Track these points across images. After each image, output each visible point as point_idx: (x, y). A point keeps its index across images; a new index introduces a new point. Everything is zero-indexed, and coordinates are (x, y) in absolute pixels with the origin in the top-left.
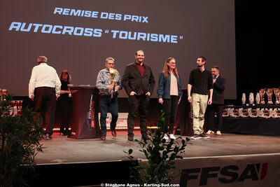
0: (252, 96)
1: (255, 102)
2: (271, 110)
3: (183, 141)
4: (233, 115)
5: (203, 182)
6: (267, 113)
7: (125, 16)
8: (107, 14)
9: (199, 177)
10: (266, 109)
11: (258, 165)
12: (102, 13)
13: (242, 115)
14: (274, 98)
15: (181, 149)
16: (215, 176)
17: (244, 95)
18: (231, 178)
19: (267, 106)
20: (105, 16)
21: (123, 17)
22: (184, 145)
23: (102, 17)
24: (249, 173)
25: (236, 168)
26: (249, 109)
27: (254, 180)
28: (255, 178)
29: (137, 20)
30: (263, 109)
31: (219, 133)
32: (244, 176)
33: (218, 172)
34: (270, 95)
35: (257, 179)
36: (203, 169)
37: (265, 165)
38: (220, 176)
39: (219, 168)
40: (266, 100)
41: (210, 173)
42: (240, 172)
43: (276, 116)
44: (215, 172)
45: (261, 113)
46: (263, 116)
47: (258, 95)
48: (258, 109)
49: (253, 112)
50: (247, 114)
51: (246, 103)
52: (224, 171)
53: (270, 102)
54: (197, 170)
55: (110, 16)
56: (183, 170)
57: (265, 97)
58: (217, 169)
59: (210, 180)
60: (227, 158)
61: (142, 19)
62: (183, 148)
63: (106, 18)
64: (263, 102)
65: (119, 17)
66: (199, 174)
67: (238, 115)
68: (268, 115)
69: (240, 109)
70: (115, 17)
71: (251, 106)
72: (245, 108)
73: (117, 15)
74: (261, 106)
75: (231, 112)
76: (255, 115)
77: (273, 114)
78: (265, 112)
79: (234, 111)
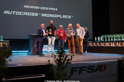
0: (99, 38)
1: (100, 40)
3: (71, 56)
4: (91, 45)
5: (80, 73)
6: (105, 44)
7: (49, 8)
9: (78, 71)
11: (102, 65)
12: (41, 7)
13: (95, 45)
15: (70, 60)
16: (85, 70)
17: (96, 38)
18: (91, 71)
19: (105, 42)
20: (42, 8)
21: (48, 9)
22: (72, 58)
23: (41, 9)
24: (99, 69)
25: (93, 67)
26: (98, 43)
27: (101, 71)
28: (101, 70)
29: (53, 10)
30: (103, 43)
31: (86, 52)
32: (97, 70)
33: (86, 69)
34: (106, 37)
38: (87, 70)
41: (83, 69)
42: (95, 68)
43: (108, 46)
45: (102, 45)
46: (103, 46)
47: (101, 38)
49: (99, 44)
50: (97, 45)
51: (97, 41)
52: (89, 68)
53: (106, 40)
54: (78, 68)
55: (44, 8)
56: (72, 68)
57: (104, 38)
58: (86, 67)
59: (83, 72)
60: (90, 63)
61: (55, 9)
62: (71, 59)
64: (103, 40)
65: (47, 9)
66: (78, 69)
67: (93, 45)
68: (105, 45)
69: (94, 43)
71: (98, 42)
74: (102, 42)
76: (100, 45)
77: (107, 45)
78: (104, 44)
79: (92, 44)
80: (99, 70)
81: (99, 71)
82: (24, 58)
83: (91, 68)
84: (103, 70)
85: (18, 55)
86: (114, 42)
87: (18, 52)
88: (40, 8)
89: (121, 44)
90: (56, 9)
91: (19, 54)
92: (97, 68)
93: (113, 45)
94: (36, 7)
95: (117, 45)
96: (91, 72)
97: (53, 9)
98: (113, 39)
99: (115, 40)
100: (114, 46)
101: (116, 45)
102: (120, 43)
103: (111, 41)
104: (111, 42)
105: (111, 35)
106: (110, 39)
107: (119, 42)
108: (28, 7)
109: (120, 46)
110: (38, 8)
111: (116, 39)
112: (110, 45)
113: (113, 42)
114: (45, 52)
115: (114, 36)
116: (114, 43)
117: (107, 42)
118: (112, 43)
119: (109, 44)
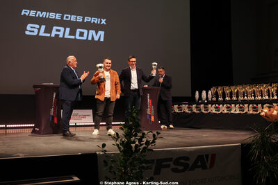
0: (204, 93)
1: (207, 99)
2: (221, 105)
4: (187, 111)
7: (86, 18)
8: (69, 16)
9: (154, 168)
10: (217, 105)
11: (207, 156)
12: (65, 15)
13: (195, 111)
14: (224, 95)
17: (197, 93)
19: (218, 102)
20: (67, 17)
21: (83, 19)
23: (65, 19)
24: (199, 164)
25: (187, 158)
26: (202, 105)
27: (203, 169)
28: (204, 167)
30: (214, 105)
32: (195, 166)
33: (171, 163)
34: (220, 92)
35: (206, 168)
36: (157, 160)
37: (214, 156)
38: (173, 166)
39: (172, 158)
40: (217, 97)
41: (163, 163)
42: (191, 163)
43: (226, 112)
44: (168, 163)
45: (212, 109)
46: (214, 111)
47: (210, 92)
48: (210, 105)
49: (205, 108)
50: (200, 110)
51: (199, 100)
52: (177, 162)
53: (220, 99)
55: (73, 18)
57: (216, 94)
58: (170, 160)
59: (163, 170)
60: (179, 150)
63: (69, 19)
64: (214, 99)
65: (80, 19)
67: (191, 110)
68: (219, 111)
69: (194, 106)
70: (76, 19)
71: (203, 102)
72: (198, 104)
73: (78, 17)
74: (212, 103)
75: (185, 108)
76: (207, 110)
77: (223, 109)
78: (216, 108)
79: (188, 108)
80: (199, 167)
81: (200, 169)
82: (27, 142)
83: (182, 161)
84: (208, 165)
85: (6, 134)
86: (240, 103)
87: (8, 126)
88: (62, 17)
89: (254, 108)
90: (104, 21)
91: (8, 131)
92: (196, 161)
93: (235, 110)
94: (52, 16)
95: (246, 111)
96: (183, 171)
97: (95, 20)
98: (237, 97)
99: (241, 98)
100: (238, 112)
101: (243, 111)
102: (251, 105)
103: (231, 100)
104: (231, 102)
105: (233, 88)
106: (231, 97)
107: (249, 102)
108: (32, 13)
109: (251, 112)
110: (58, 16)
111: (244, 97)
112: (230, 110)
113: (236, 102)
114: (76, 126)
115: (239, 88)
116: (237, 105)
117: (224, 102)
118: (233, 105)
119: (228, 108)
